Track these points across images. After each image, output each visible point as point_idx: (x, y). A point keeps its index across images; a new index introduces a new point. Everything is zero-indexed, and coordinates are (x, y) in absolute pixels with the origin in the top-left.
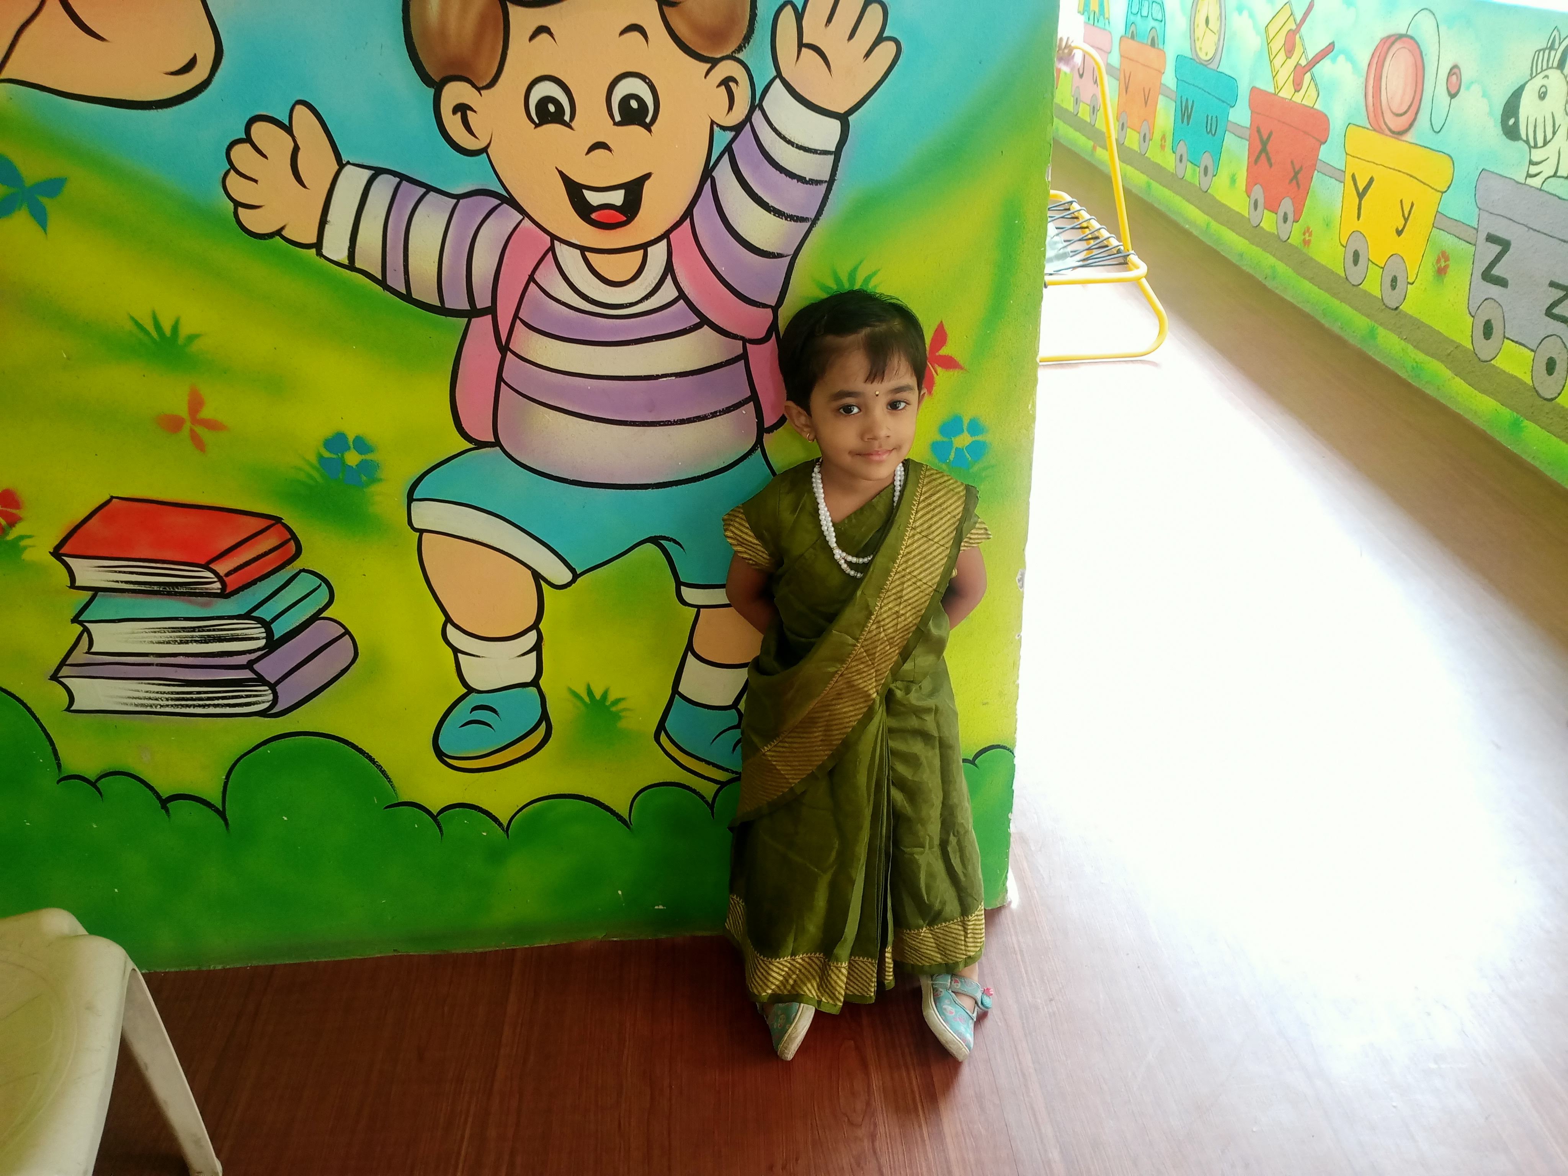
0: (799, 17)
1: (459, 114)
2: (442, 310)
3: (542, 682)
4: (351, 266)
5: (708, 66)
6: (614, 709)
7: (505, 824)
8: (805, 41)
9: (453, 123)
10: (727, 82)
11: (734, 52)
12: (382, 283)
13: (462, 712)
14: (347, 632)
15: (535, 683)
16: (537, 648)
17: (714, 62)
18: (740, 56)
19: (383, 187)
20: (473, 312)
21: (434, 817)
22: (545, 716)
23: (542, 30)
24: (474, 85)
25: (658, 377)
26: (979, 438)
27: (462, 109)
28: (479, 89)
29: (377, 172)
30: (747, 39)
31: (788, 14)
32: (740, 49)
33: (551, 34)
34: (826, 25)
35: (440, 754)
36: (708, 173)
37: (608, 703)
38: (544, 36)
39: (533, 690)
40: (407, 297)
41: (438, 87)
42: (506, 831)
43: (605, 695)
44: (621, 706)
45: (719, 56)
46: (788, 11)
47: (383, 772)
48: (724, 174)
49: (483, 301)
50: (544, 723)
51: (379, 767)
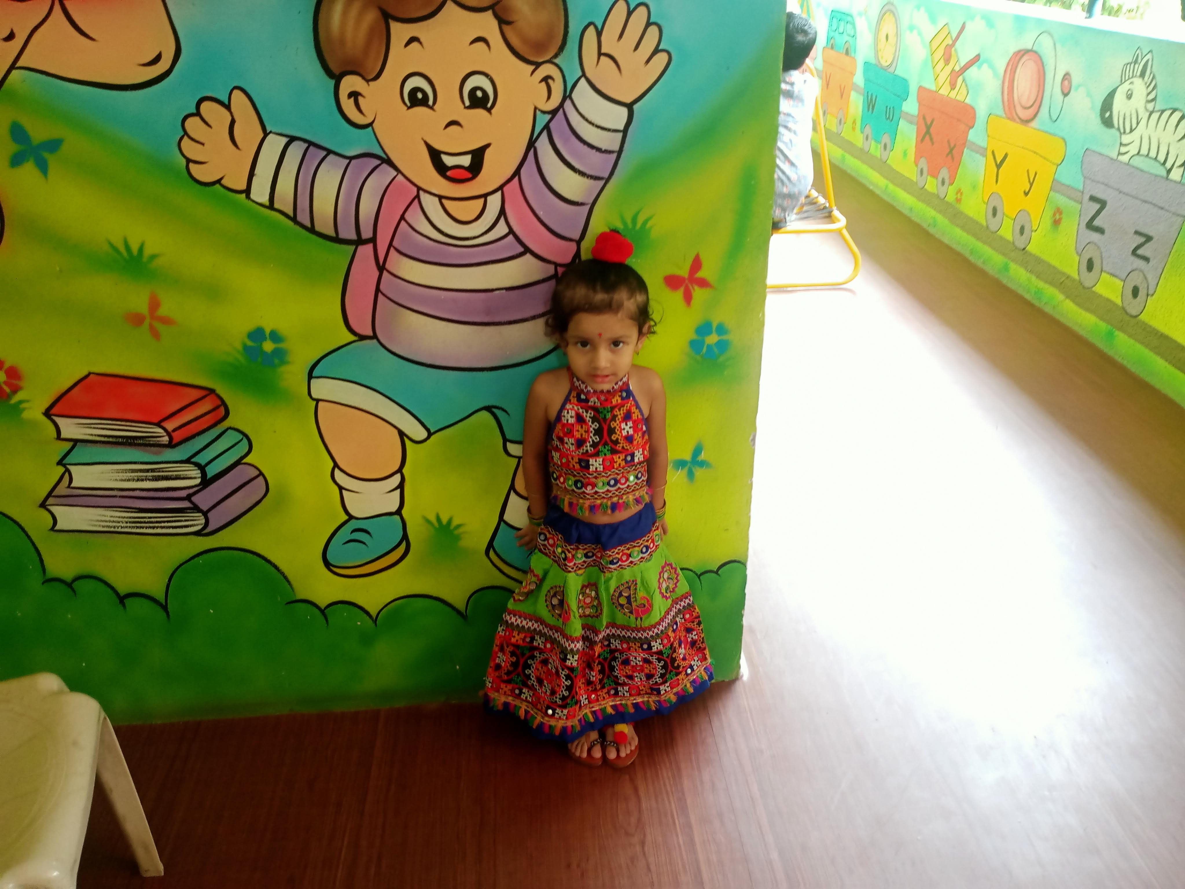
0: (599, 34)
1: (352, 99)
2: (337, 240)
3: (404, 512)
4: (271, 206)
5: (533, 67)
6: (456, 532)
7: (374, 616)
8: (603, 50)
9: (348, 105)
10: (546, 79)
11: (551, 58)
12: (294, 219)
13: (345, 534)
14: (261, 474)
15: (399, 512)
16: (401, 486)
17: (538, 65)
18: (556, 61)
19: (296, 151)
20: (359, 241)
21: (322, 611)
22: (405, 537)
23: (414, 40)
24: (364, 78)
25: (492, 290)
26: (724, 337)
27: (355, 95)
28: (368, 81)
29: (292, 139)
30: (562, 48)
31: (591, 33)
32: (556, 56)
33: (421, 43)
34: (619, 39)
35: (327, 564)
36: (531, 144)
37: (452, 527)
38: (415, 45)
39: (397, 518)
40: (312, 230)
41: (337, 79)
42: (375, 621)
43: (450, 521)
44: (461, 530)
45: (541, 60)
46: (591, 30)
47: (286, 578)
48: (543, 144)
49: (366, 233)
50: (404, 543)
51: (282, 574)
